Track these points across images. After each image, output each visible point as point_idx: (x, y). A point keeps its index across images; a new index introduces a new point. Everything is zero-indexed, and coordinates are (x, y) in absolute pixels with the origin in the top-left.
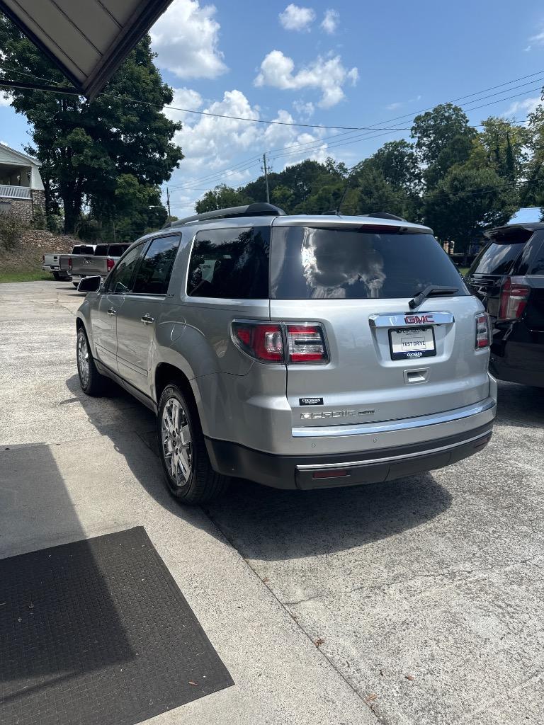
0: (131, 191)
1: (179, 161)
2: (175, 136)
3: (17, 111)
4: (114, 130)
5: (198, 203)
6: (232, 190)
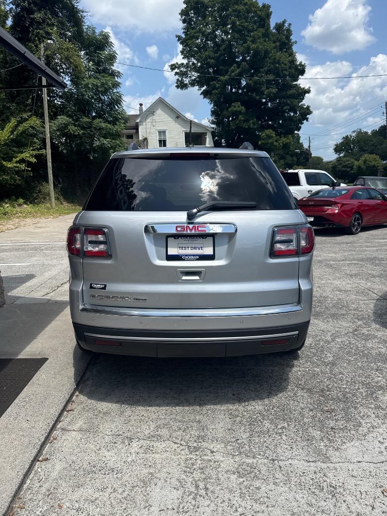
0: (270, 141)
1: (308, 116)
2: (305, 98)
3: (204, 97)
4: (264, 100)
5: (337, 145)
6: (366, 133)
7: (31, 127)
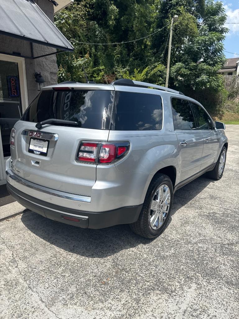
7: (159, 71)
